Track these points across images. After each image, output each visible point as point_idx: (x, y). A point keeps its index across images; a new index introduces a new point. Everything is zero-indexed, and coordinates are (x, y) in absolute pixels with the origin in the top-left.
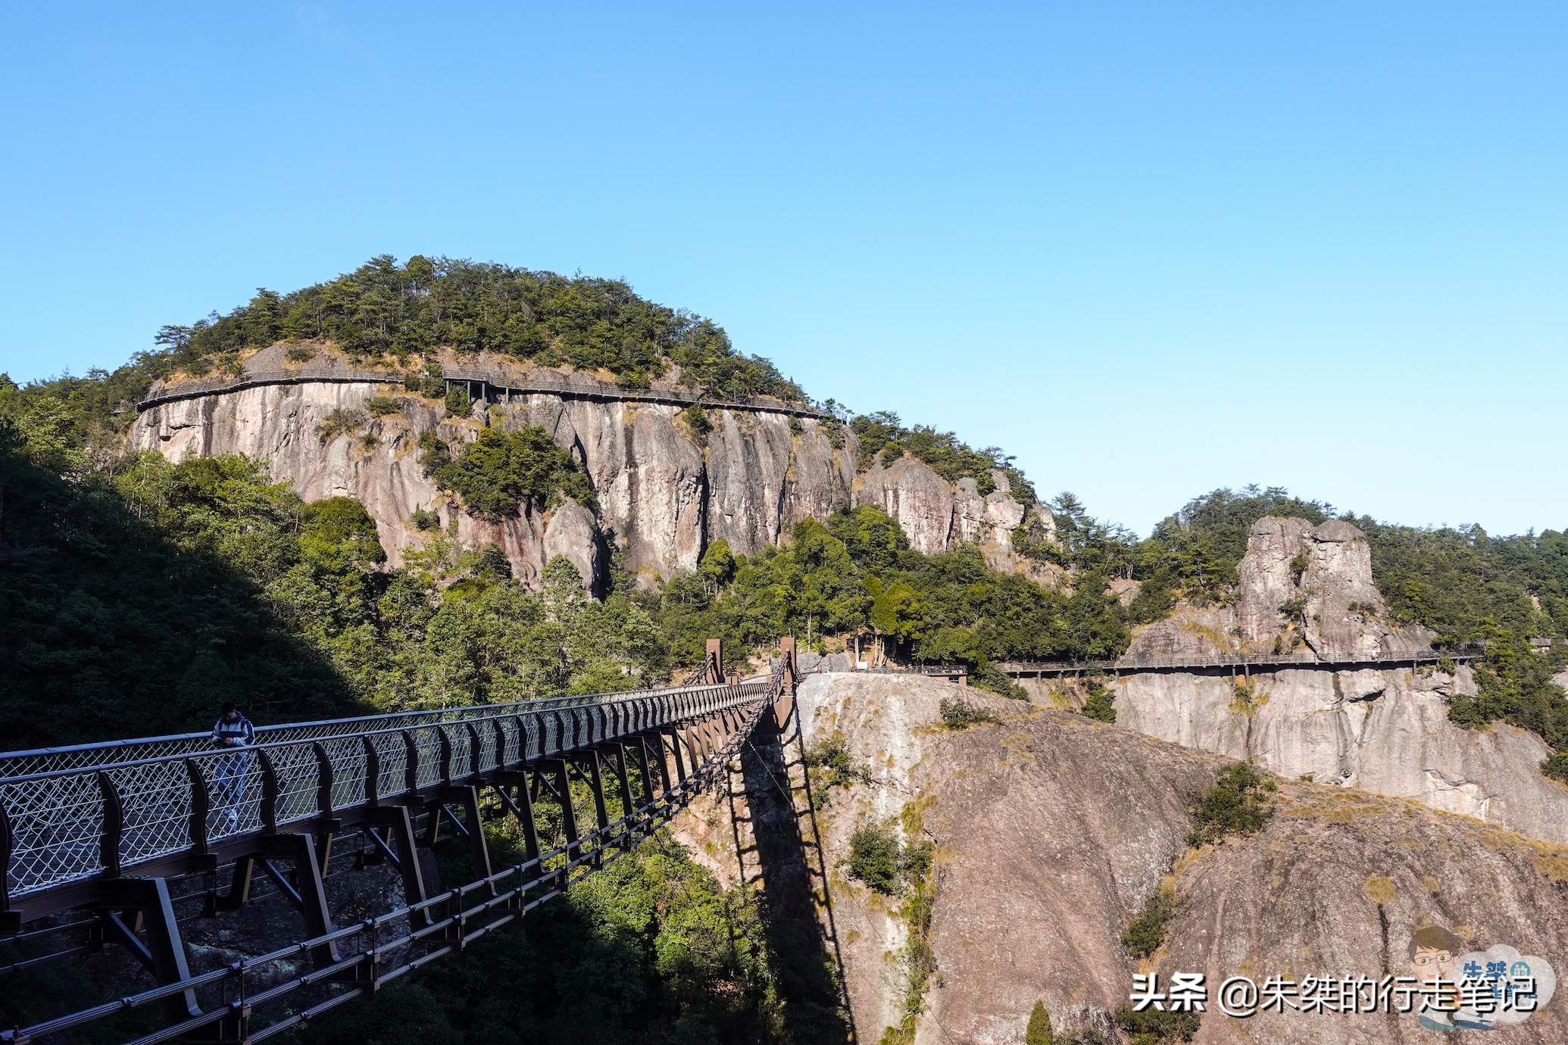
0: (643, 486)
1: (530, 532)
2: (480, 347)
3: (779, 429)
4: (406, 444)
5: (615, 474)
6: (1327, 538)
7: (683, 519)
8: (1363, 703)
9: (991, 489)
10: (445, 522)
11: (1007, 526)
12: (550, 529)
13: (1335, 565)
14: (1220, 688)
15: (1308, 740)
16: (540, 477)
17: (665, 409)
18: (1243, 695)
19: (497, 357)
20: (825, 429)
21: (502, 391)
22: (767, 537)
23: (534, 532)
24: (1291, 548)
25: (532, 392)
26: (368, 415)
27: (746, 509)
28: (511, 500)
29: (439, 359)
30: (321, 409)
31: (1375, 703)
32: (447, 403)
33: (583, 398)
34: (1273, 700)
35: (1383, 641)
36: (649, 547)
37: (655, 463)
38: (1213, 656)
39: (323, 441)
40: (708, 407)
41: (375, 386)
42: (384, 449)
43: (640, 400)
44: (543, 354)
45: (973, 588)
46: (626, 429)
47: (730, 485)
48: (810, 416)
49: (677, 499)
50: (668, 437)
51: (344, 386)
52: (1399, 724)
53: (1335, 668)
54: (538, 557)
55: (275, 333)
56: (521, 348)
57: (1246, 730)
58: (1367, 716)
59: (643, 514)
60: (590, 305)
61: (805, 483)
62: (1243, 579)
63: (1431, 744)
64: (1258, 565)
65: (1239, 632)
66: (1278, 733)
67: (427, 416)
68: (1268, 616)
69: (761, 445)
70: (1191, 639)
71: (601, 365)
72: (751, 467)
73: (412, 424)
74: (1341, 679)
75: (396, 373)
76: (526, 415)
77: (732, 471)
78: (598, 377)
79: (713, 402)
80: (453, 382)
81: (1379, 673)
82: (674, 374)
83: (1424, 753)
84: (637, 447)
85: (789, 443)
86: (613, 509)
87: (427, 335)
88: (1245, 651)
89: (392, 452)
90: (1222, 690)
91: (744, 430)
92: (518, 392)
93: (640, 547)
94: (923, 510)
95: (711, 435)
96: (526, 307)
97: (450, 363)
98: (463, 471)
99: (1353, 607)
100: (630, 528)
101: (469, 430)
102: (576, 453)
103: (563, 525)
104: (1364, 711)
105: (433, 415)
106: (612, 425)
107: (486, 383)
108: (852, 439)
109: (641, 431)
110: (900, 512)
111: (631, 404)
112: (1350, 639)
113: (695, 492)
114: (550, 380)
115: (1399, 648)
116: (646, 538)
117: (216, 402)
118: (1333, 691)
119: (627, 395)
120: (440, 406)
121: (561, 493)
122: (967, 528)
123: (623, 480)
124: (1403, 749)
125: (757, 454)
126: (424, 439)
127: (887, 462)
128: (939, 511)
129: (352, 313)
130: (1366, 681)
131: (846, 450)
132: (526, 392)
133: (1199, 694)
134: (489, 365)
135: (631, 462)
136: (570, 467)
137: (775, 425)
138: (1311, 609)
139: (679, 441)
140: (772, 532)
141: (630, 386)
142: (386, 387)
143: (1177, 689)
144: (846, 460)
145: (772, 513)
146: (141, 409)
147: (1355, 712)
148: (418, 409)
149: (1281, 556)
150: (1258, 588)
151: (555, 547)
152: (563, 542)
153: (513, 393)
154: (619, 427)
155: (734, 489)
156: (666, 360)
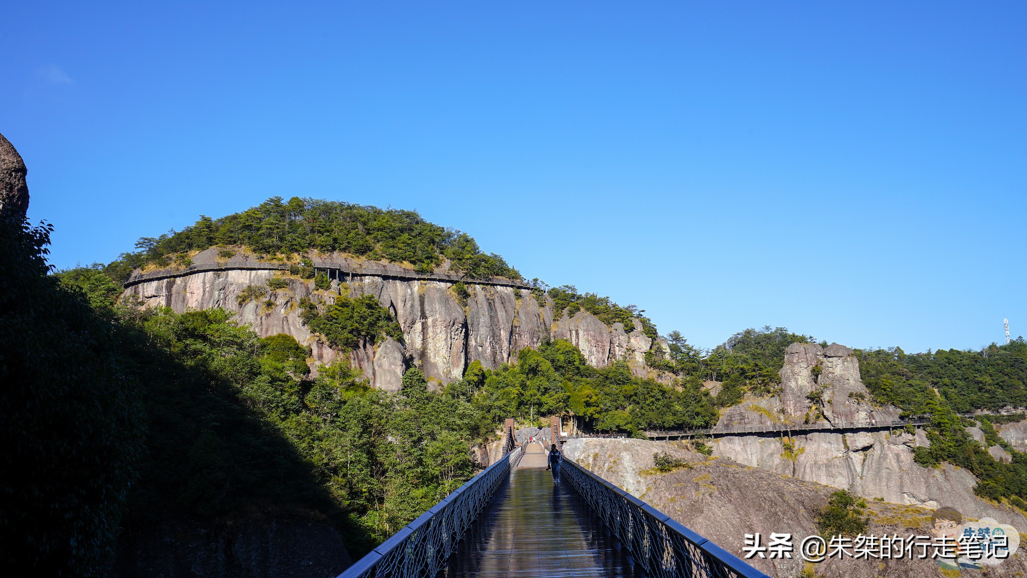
0: (430, 330)
1: (366, 357)
2: (334, 249)
3: (508, 296)
4: (292, 306)
5: (413, 323)
6: (833, 355)
7: (454, 349)
8: (861, 452)
9: (632, 329)
10: (315, 352)
11: (642, 351)
12: (377, 355)
13: (838, 371)
14: (774, 444)
15: (830, 475)
16: (372, 325)
17: (442, 285)
18: (788, 448)
19: (344, 255)
20: (534, 295)
21: (348, 275)
22: (503, 359)
23: (368, 358)
24: (811, 361)
25: (365, 275)
26: (269, 289)
27: (490, 342)
28: (355, 338)
29: (310, 256)
30: (239, 285)
31: (868, 452)
32: (316, 282)
34: (807, 451)
35: (871, 415)
36: (435, 365)
37: (438, 316)
38: (769, 426)
39: (240, 304)
40: (467, 283)
41: (272, 272)
42: (278, 309)
43: (428, 279)
44: (371, 253)
45: (626, 387)
46: (420, 296)
47: (481, 329)
48: (525, 288)
49: (451, 337)
50: (445, 301)
51: (254, 272)
52: (885, 465)
53: (843, 431)
54: (371, 372)
55: (211, 241)
56: (358, 250)
57: (792, 469)
58: (864, 460)
59: (429, 346)
60: (397, 225)
61: (524, 326)
62: (783, 380)
63: (905, 476)
64: (792, 371)
65: (783, 411)
66: (812, 471)
67: (304, 290)
68: (800, 401)
69: (498, 305)
70: (755, 415)
71: (405, 259)
72: (493, 318)
73: (295, 294)
74: (847, 438)
75: (284, 264)
76: (362, 288)
77: (482, 320)
78: (403, 266)
79: (470, 280)
80: (319, 269)
81: (870, 434)
82: (446, 264)
83: (902, 482)
84: (427, 307)
85: (514, 304)
86: (412, 343)
87: (302, 242)
88: (787, 422)
89: (283, 311)
90: (775, 446)
91: (488, 297)
92: (357, 275)
93: (429, 366)
94: (593, 342)
95: (469, 300)
96: (360, 226)
97: (316, 258)
98: (327, 322)
99: (851, 395)
100: (423, 355)
101: (328, 298)
102: (392, 311)
103: (386, 353)
104: (862, 457)
105: (307, 289)
106: (412, 294)
107: (339, 270)
108: (550, 302)
109: (429, 297)
110: (580, 343)
111: (422, 282)
112: (850, 415)
113: (461, 333)
114: (375, 268)
115: (880, 419)
116: (432, 360)
117: (174, 282)
118: (843, 446)
119: (420, 276)
120: (311, 283)
121: (384, 334)
122: (619, 352)
123: (418, 326)
124: (889, 480)
125: (496, 310)
126: (302, 303)
127: (571, 314)
128: (602, 342)
129: (258, 229)
130: (863, 439)
131: (547, 308)
132: (361, 275)
133: (762, 448)
134: (339, 259)
135: (424, 316)
136: (389, 318)
137: (506, 294)
138: (826, 397)
139: (451, 303)
140: (505, 356)
141: (422, 271)
142: (279, 273)
143: (749, 446)
144: (547, 314)
145: (505, 344)
146: (126, 287)
147: (857, 458)
148: (299, 285)
149: (805, 366)
150: (793, 384)
151: (380, 366)
152: (385, 362)
153: (354, 275)
154: (416, 295)
155: (483, 331)
156: (441, 257)
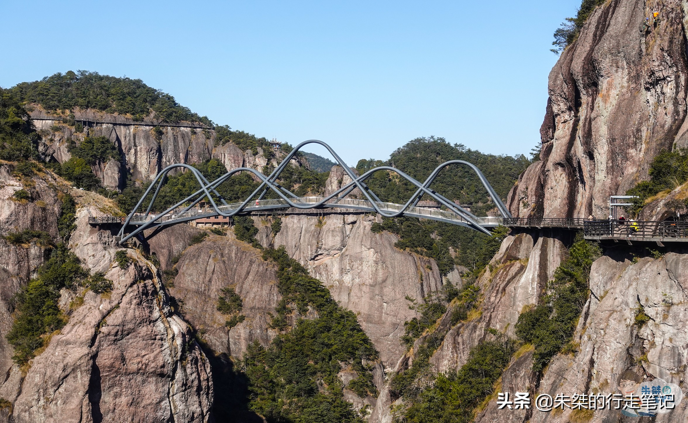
0: (139, 153)
1: (99, 169)
2: (87, 107)
3: (187, 133)
4: (62, 141)
5: (130, 149)
6: (346, 174)
7: (152, 164)
8: (351, 225)
9: (257, 153)
11: (262, 166)
12: (106, 168)
13: (348, 182)
15: (333, 236)
16: (103, 153)
17: (147, 128)
18: (320, 222)
19: (93, 110)
20: (204, 132)
21: (94, 123)
22: (181, 169)
23: (101, 169)
24: (339, 176)
25: (103, 123)
26: (51, 131)
27: (174, 160)
28: (93, 160)
29: (74, 111)
31: (354, 225)
32: (75, 128)
33: (120, 124)
34: (327, 223)
36: (140, 173)
37: (142, 146)
40: (162, 126)
41: (53, 121)
42: (56, 143)
43: (139, 125)
44: (109, 109)
45: (243, 187)
46: (134, 135)
47: (169, 152)
48: (199, 128)
49: (150, 158)
50: (147, 137)
51: (44, 121)
52: (358, 231)
53: (344, 214)
54: (102, 177)
56: (101, 107)
57: (318, 233)
58: (352, 228)
59: (138, 162)
60: (126, 90)
61: (194, 151)
62: (326, 186)
63: (364, 237)
64: (330, 181)
66: (326, 233)
67: (69, 132)
69: (180, 139)
71: (128, 112)
72: (176, 147)
73: (64, 135)
74: (345, 217)
75: (60, 117)
76: (101, 130)
77: (169, 147)
78: (126, 117)
79: (165, 124)
80: (78, 121)
81: (355, 216)
82: (153, 113)
83: (362, 240)
84: (137, 141)
85: (190, 138)
86: (130, 160)
87: (71, 103)
89: (58, 144)
90: (315, 220)
91: (174, 134)
92: (99, 123)
93: (137, 173)
94: (233, 161)
95: (163, 136)
96: (104, 93)
97: (79, 114)
98: (79, 151)
100: (135, 166)
101: (82, 137)
102: (117, 144)
103: (110, 167)
105: (71, 132)
106: (130, 133)
107: (88, 121)
109: (138, 136)
110: (226, 161)
111: (136, 126)
113: (156, 155)
114: (110, 118)
116: (139, 170)
118: (342, 221)
119: (135, 123)
120: (73, 129)
121: (110, 157)
122: (248, 166)
123: (133, 151)
124: (358, 238)
125: (178, 142)
126: (68, 140)
127: (224, 143)
128: (238, 161)
129: (47, 95)
130: (350, 218)
131: (211, 140)
132: (101, 123)
133: (308, 221)
134: (91, 114)
135: (135, 145)
136: (114, 148)
139: (151, 138)
141: (136, 120)
142: (57, 122)
143: (302, 220)
144: (210, 143)
145: (183, 161)
147: (348, 227)
148: (67, 130)
149: (337, 179)
150: (330, 188)
151: (107, 174)
152: (109, 172)
153: (97, 123)
154: (132, 134)
155: (170, 153)
156: (151, 109)
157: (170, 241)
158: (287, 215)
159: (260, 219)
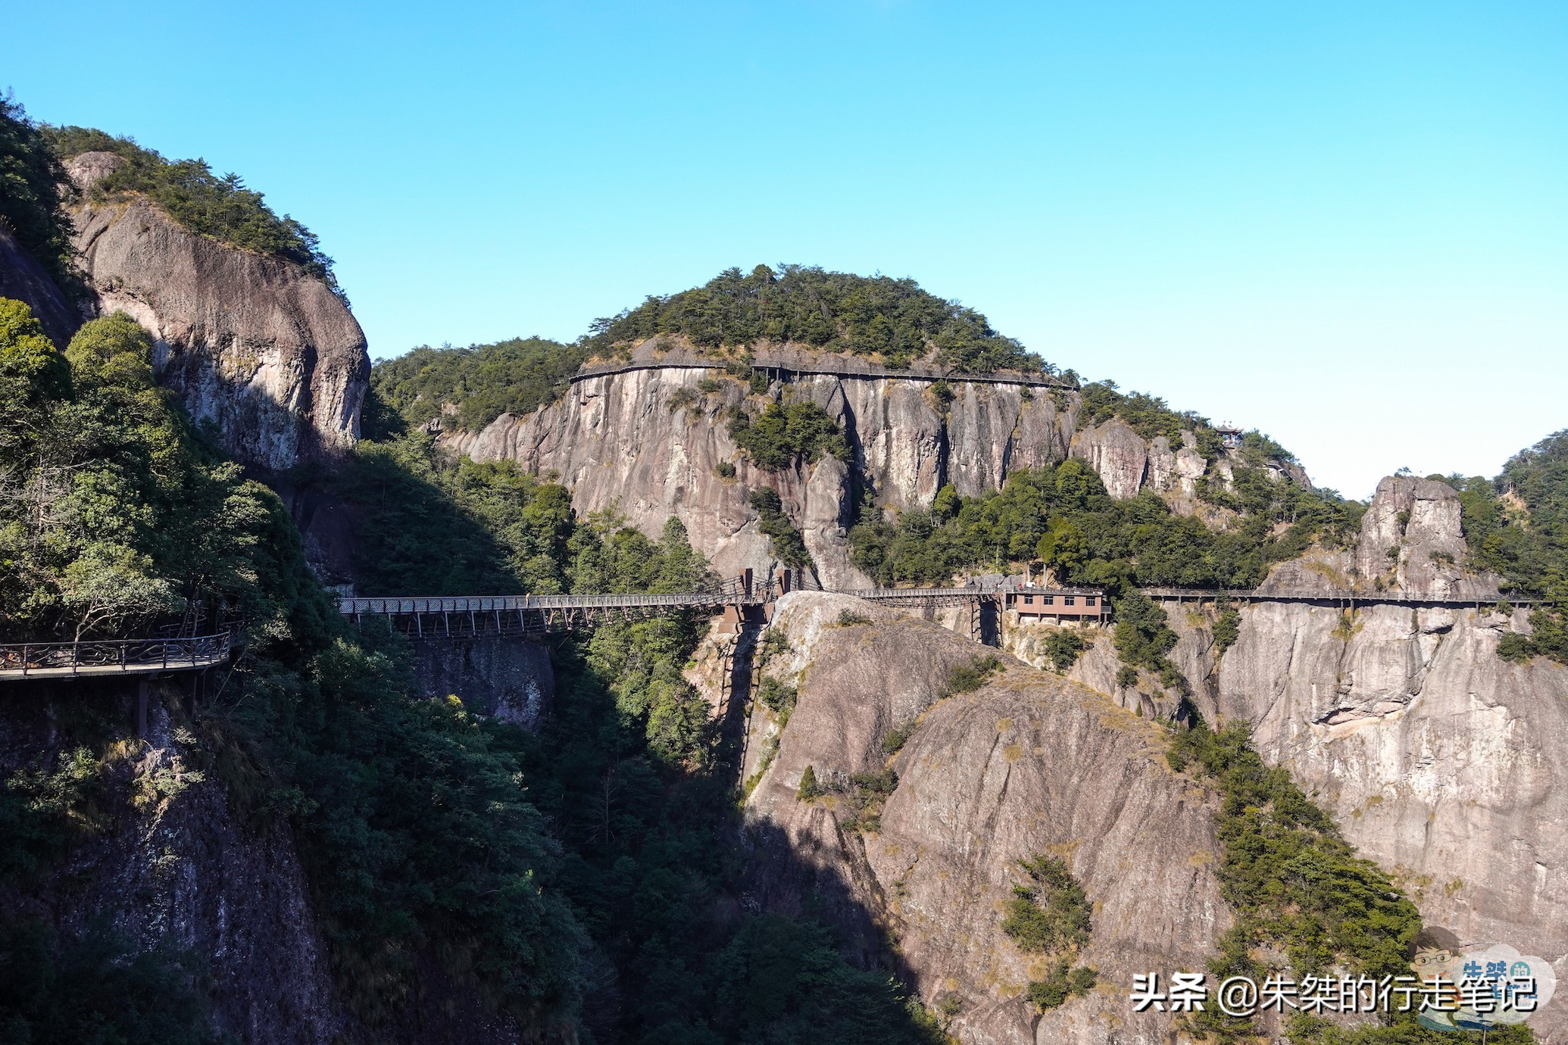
0: (895, 443)
1: (797, 478)
2: (785, 338)
3: (1011, 397)
4: (721, 414)
5: (876, 433)
6: (1422, 497)
7: (924, 468)
8: (1435, 635)
9: (1180, 445)
10: (739, 471)
11: (1192, 476)
12: (813, 477)
13: (1427, 520)
14: (1330, 617)
15: (1382, 663)
16: (807, 439)
17: (917, 384)
18: (1346, 624)
19: (797, 346)
20: (1052, 396)
21: (795, 373)
22: (993, 482)
23: (800, 479)
24: (1400, 503)
25: (817, 374)
26: (700, 393)
27: (977, 460)
28: (783, 456)
29: (757, 348)
30: (672, 386)
31: (1446, 636)
32: (752, 384)
33: (854, 377)
34: (1365, 628)
35: (1454, 584)
36: (896, 489)
37: (903, 426)
38: (1328, 591)
39: (671, 410)
40: (953, 381)
41: (708, 371)
42: (706, 418)
43: (898, 377)
44: (833, 341)
45: (1142, 527)
46: (885, 401)
47: (965, 442)
48: (1041, 385)
49: (919, 454)
50: (914, 406)
51: (689, 371)
52: (1457, 655)
53: (1415, 605)
54: (802, 497)
55: (655, 328)
56: (816, 339)
57: (1340, 652)
58: (1438, 646)
59: (893, 464)
60: (875, 301)
61: (1027, 439)
62: (1364, 528)
63: (1477, 672)
64: (1375, 516)
65: (1355, 572)
66: (1362, 655)
67: (737, 393)
68: (1378, 560)
69: (993, 412)
70: (1312, 575)
71: (875, 350)
73: (725, 400)
74: (1419, 614)
75: (724, 361)
76: (809, 390)
77: (967, 431)
78: (870, 359)
79: (960, 376)
80: (759, 368)
81: (1448, 611)
82: (933, 353)
83: (1470, 679)
84: (890, 414)
85: (1018, 408)
86: (874, 459)
87: (750, 330)
88: (1358, 587)
89: (710, 420)
90: (1330, 619)
91: (981, 399)
92: (807, 374)
93: (890, 489)
94: (1119, 463)
95: (953, 403)
96: (824, 307)
97: (764, 353)
98: (753, 435)
99: (1434, 556)
100: (885, 474)
101: (764, 403)
102: (843, 420)
103: (821, 474)
104: (1436, 642)
105: (741, 392)
106: (875, 397)
107: (781, 369)
108: (1078, 403)
109: (894, 402)
110: (1102, 464)
111: (891, 380)
112: (1423, 583)
113: (934, 448)
115: (1467, 591)
116: (895, 483)
117: (613, 379)
118: (1410, 624)
119: (891, 373)
120: (747, 387)
121: (824, 451)
122: (1158, 477)
123: (881, 438)
124: (1457, 673)
125: (988, 418)
126: (732, 409)
127: (1099, 422)
128: (1133, 463)
129: (702, 315)
130: (1435, 618)
131: (1069, 413)
132: (813, 374)
133: (1312, 620)
134: (791, 354)
135: (887, 426)
136: (833, 430)
137: (1008, 394)
138: (1402, 556)
139: (923, 409)
140: (997, 478)
141: (892, 366)
142: (714, 372)
143: (1295, 616)
144: (1067, 421)
145: (998, 463)
146: (572, 382)
147: (1428, 642)
148: (732, 389)
149: (1392, 510)
150: (1374, 535)
151: (813, 490)
152: (819, 486)
153: (803, 374)
154: (880, 398)
155: (969, 445)
156: (930, 343)
157: (884, 680)
158: (1254, 600)
159: (1183, 609)
